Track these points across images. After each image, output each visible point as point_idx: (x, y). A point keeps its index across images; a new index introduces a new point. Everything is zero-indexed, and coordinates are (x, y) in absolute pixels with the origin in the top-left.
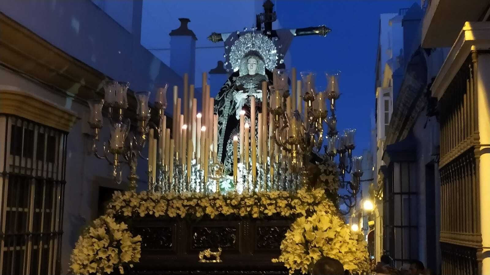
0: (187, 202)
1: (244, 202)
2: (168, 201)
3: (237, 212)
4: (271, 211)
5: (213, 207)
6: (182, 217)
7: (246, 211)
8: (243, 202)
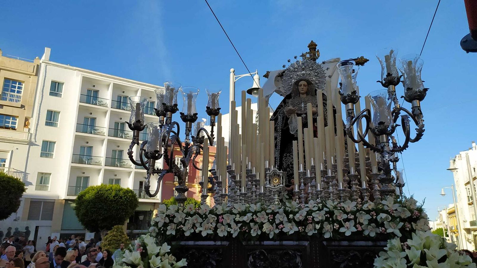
0: (239, 217)
1: (312, 217)
2: (218, 216)
3: (303, 230)
4: (348, 230)
5: (272, 224)
6: (234, 236)
7: (315, 229)
8: (310, 217)
